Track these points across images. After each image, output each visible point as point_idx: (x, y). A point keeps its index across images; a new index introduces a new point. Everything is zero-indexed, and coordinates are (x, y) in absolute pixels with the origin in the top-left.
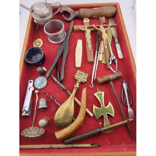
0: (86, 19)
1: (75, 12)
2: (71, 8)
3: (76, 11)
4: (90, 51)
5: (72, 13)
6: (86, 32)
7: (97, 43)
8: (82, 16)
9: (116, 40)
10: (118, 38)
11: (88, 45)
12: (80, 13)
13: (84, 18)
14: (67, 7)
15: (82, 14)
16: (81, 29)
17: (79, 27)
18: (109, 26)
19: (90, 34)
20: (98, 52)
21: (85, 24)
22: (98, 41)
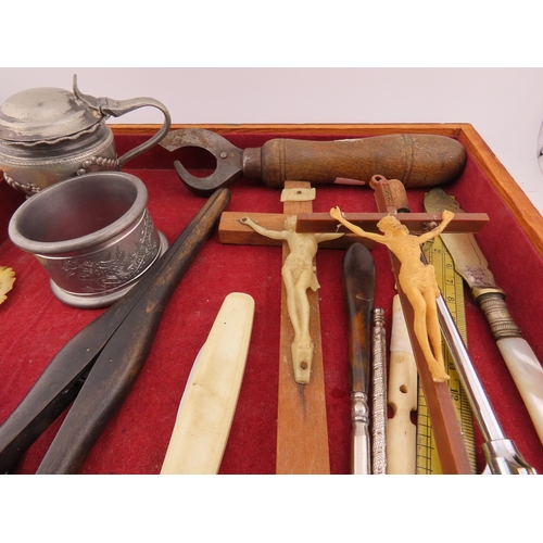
0: (296, 187)
1: (242, 154)
2: (226, 137)
3: (247, 150)
4: (302, 386)
5: (223, 155)
6: (289, 252)
7: (356, 323)
8: (275, 171)
9: (498, 314)
10: (503, 297)
11: (292, 339)
12: (267, 158)
13: (286, 183)
14: (205, 133)
15: (277, 160)
16: (261, 230)
17: (249, 222)
18: (439, 222)
19: (309, 262)
20: (370, 404)
21: (286, 208)
22: (358, 309)
